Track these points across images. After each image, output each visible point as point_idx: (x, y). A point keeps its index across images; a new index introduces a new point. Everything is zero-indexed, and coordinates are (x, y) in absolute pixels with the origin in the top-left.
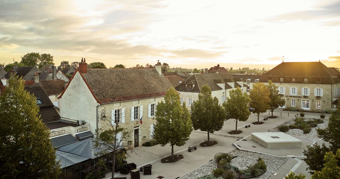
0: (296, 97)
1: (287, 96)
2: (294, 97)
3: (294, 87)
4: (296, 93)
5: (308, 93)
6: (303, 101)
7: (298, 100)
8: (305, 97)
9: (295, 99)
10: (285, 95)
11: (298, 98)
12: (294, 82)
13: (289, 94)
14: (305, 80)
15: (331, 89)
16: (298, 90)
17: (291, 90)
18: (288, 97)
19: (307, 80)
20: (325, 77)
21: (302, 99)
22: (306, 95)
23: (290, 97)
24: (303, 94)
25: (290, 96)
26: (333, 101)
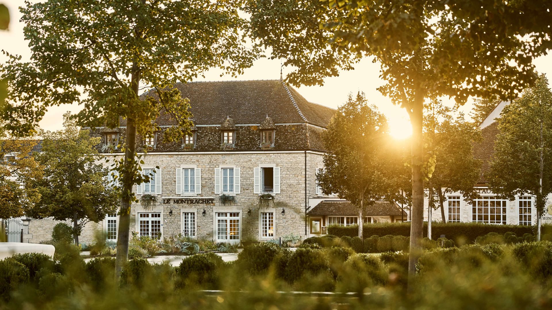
0: (197, 201)
1: (168, 201)
2: (191, 201)
3: (191, 166)
4: (198, 188)
5: (234, 185)
6: (219, 214)
7: (204, 212)
8: (226, 200)
9: (193, 209)
10: (160, 199)
11: (202, 206)
12: (190, 149)
13: (173, 191)
14: (226, 138)
15: (304, 167)
16: (205, 176)
17: (180, 175)
18: (172, 202)
19: (231, 138)
20: (287, 124)
21: (218, 208)
22: (228, 193)
23: (176, 205)
24: (219, 191)
25: (177, 201)
26: (310, 209)
